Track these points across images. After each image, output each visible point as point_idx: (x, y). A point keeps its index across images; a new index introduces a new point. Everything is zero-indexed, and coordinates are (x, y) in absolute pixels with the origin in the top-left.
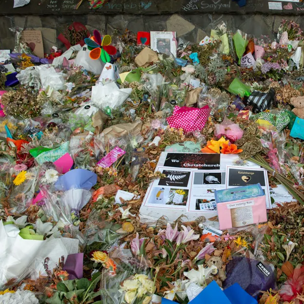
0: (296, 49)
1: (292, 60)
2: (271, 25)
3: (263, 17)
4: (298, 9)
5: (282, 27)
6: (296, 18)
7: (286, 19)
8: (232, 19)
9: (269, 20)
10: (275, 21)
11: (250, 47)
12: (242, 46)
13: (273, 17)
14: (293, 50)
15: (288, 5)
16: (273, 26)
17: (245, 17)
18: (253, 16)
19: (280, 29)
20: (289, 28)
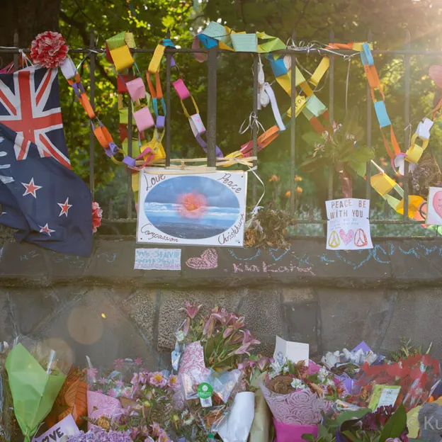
0: (232, 399)
1: (217, 437)
2: (148, 325)
3: (117, 298)
4: (236, 268)
5: (187, 329)
6: (236, 299)
7: (199, 300)
8: (8, 302)
9: (140, 305)
10: (162, 308)
11: (70, 398)
12: (35, 392)
13: (153, 296)
14: (216, 401)
15: (204, 257)
16: (155, 324)
17: (53, 294)
18: (82, 292)
19: (181, 336)
20: (207, 329)
